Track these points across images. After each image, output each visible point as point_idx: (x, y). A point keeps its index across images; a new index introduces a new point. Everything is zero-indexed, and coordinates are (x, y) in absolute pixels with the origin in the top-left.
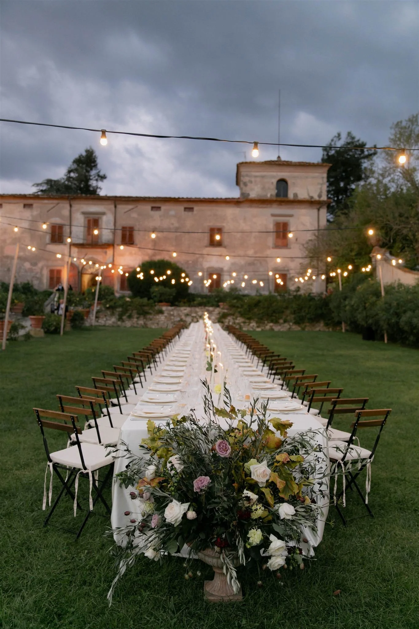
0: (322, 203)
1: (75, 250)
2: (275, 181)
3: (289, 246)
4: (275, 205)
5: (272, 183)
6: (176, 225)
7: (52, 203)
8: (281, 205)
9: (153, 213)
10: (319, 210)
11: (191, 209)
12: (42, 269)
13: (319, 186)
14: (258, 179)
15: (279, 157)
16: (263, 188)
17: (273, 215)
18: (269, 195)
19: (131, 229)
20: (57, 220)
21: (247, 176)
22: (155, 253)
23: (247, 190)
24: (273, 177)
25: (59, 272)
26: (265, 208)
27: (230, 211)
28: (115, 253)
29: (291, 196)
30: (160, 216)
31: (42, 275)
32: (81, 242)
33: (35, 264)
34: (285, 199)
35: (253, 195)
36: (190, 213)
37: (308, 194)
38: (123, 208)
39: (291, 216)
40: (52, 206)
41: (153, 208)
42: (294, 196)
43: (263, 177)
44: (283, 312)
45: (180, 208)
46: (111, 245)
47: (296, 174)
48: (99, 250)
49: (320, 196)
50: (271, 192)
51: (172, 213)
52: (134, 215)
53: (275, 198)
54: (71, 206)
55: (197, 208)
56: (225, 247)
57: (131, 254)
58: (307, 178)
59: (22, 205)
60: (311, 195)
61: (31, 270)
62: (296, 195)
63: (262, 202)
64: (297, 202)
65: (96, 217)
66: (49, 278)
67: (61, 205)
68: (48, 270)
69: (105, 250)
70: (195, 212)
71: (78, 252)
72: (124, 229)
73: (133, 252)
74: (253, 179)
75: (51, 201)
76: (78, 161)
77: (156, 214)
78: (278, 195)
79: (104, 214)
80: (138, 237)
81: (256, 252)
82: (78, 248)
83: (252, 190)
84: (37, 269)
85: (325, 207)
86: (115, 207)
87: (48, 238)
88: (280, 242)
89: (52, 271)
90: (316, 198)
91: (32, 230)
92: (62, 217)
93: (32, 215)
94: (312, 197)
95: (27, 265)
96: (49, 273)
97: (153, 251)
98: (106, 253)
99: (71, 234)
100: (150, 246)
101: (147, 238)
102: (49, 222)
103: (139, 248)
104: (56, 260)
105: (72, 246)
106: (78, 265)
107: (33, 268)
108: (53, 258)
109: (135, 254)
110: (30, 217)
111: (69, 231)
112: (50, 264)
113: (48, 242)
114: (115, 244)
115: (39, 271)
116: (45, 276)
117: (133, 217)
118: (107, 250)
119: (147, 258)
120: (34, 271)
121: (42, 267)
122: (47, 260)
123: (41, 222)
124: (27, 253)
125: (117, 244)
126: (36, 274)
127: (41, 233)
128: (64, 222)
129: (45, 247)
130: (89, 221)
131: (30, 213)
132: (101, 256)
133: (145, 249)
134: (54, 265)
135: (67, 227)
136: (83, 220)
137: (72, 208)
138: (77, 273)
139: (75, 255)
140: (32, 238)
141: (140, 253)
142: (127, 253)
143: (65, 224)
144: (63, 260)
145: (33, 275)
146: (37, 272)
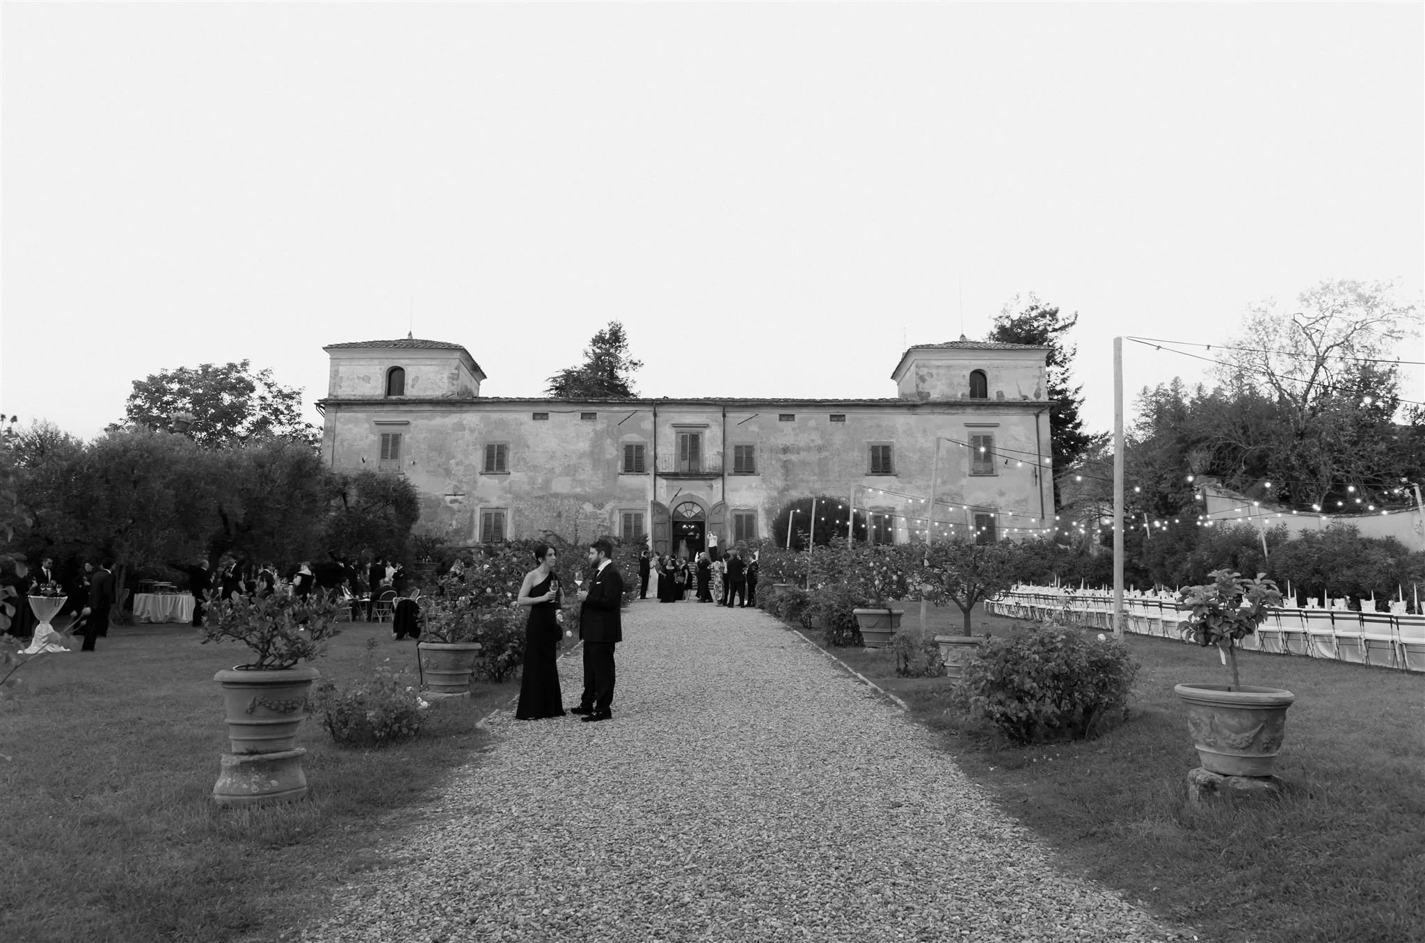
0: (1044, 406)
1: (662, 482)
2: (967, 374)
3: (995, 473)
4: (969, 410)
5: (964, 376)
6: (820, 442)
7: (625, 412)
8: (979, 409)
9: (783, 424)
10: (1037, 416)
11: (840, 418)
12: (612, 514)
13: (1037, 380)
14: (942, 371)
15: (963, 336)
16: (951, 385)
17: (968, 425)
18: (959, 395)
19: (750, 449)
20: (633, 438)
21: (924, 366)
22: (787, 485)
23: (925, 387)
24: (965, 367)
25: (639, 517)
26: (953, 414)
27: (901, 420)
28: (726, 487)
29: (992, 395)
30: (794, 429)
31: (613, 523)
32: (672, 470)
33: (601, 506)
34: (984, 400)
35: (935, 395)
36: (840, 424)
37: (1020, 393)
38: (734, 417)
39: (996, 426)
40: (626, 415)
41: (782, 417)
42: (998, 396)
43: (949, 367)
44: (1045, 574)
45: (824, 416)
46: (719, 474)
47: (997, 363)
48: (701, 483)
49: (1037, 395)
50: (962, 390)
51: (812, 423)
52: (754, 428)
53: (969, 400)
54: (655, 415)
55: (850, 415)
56: (896, 475)
57: (750, 487)
58: (1016, 368)
59: (579, 415)
60: (1024, 394)
61: (596, 517)
62: (1000, 394)
63: (950, 405)
64: (1003, 405)
65: (694, 430)
66: (622, 527)
67: (640, 414)
68: (622, 514)
69: (709, 482)
70: (847, 422)
71: (667, 486)
72: (738, 448)
73: (754, 485)
74: (934, 371)
75: (623, 409)
76: (599, 340)
77: (787, 426)
78: (973, 394)
79: (706, 426)
80: (761, 460)
81: (944, 483)
82: (666, 479)
83: (934, 387)
84: (604, 512)
85: (1047, 411)
86: (724, 416)
87: (620, 466)
88: (981, 467)
89: (627, 517)
90: (1032, 398)
91: (595, 455)
92: (642, 432)
93: (595, 431)
94: (1025, 397)
95: (588, 508)
96: (623, 519)
97: (784, 483)
98: (711, 487)
99: (656, 458)
100: (779, 474)
101: (774, 462)
102: (620, 441)
103: (763, 479)
104: (633, 499)
105: (658, 478)
106: (667, 506)
107: (599, 512)
108: (628, 496)
109: (756, 488)
110: (592, 434)
111: (653, 453)
112: (624, 505)
113: (620, 471)
114: (726, 475)
115: (607, 516)
116: (617, 524)
117: (753, 431)
118: (713, 482)
119: (775, 494)
120: (600, 516)
121: (612, 510)
122: (620, 499)
123: (609, 441)
124: (587, 490)
125: (729, 475)
126: (603, 521)
127: (609, 457)
128: (645, 440)
129: (616, 480)
130: (684, 438)
131: (592, 428)
132: (703, 492)
133: (772, 480)
134: (629, 507)
135: (650, 449)
136: (674, 437)
137: (657, 419)
138: (667, 519)
139: (662, 490)
140: (594, 466)
141: (764, 486)
142: (745, 487)
143: (646, 443)
144: (644, 498)
145: (598, 522)
146: (605, 518)
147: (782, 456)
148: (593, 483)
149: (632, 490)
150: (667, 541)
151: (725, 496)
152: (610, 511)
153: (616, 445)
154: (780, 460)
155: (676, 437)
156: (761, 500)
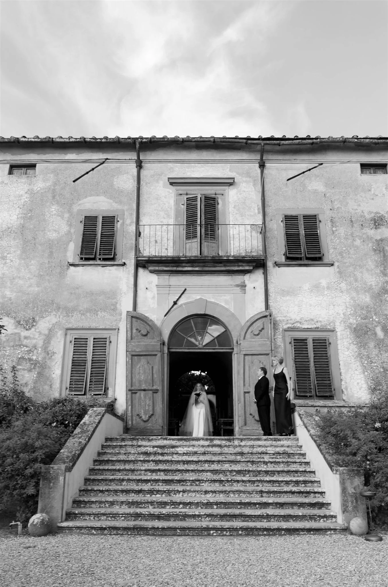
1: (149, 280)
7: (86, 161)
9: (369, 179)
12: (48, 338)
19: (312, 221)
20: (99, 204)
25: (102, 345)
28: (271, 288)
31: (48, 354)
33: (30, 323)
38: (280, 168)
40: (89, 166)
41: (365, 167)
46: (256, 264)
48: (223, 279)
52: (316, 184)
54: (140, 165)
57: (316, 288)
59: (5, 167)
61: (17, 342)
65: (210, 191)
66: (70, 362)
67: (113, 164)
68: (69, 338)
69: (238, 279)
71: (159, 286)
72: (290, 220)
73: (324, 283)
75: (83, 156)
79: (230, 183)
80: (333, 240)
82: (158, 272)
84: (34, 335)
86: (262, 166)
87: (72, 250)
89: (79, 343)
91: (28, 232)
92: (114, 194)
93: (31, 192)
96: (71, 349)
97: (383, 279)
98: (243, 286)
99: (138, 234)
100: (371, 264)
101: (358, 242)
102: (76, 208)
103: (340, 273)
104: (93, 311)
105: (141, 271)
106: (158, 323)
107: (24, 333)
108: (84, 304)
109: (328, 288)
110: (26, 198)
111: (133, 228)
112: (75, 321)
113: (71, 261)
114: (270, 264)
115: (40, 343)
116: (58, 357)
117: (315, 192)
118: (247, 278)
119: (366, 299)
120: (25, 342)
121: (50, 330)
122: (68, 311)
123: (54, 208)
124: (8, 293)
125: (277, 265)
126: (30, 351)
127: (52, 235)
128: (119, 207)
129: (62, 275)
130: (191, 203)
131: (26, 187)
132: (228, 297)
133: (358, 275)
134: (86, 325)
135: (128, 221)
136: (172, 202)
137: (143, 173)
138: (158, 348)
139: (149, 294)
140: (24, 251)
141: (343, 285)
142: (306, 287)
143: (123, 211)
144: (114, 309)
145: (19, 352)
146: (35, 347)
147: (372, 232)
148: (21, 282)
149: (92, 293)
150: (156, 391)
151: (271, 303)
152: (47, 332)
153: (66, 215)
154: (370, 238)
155: (177, 203)
156: (341, 310)
